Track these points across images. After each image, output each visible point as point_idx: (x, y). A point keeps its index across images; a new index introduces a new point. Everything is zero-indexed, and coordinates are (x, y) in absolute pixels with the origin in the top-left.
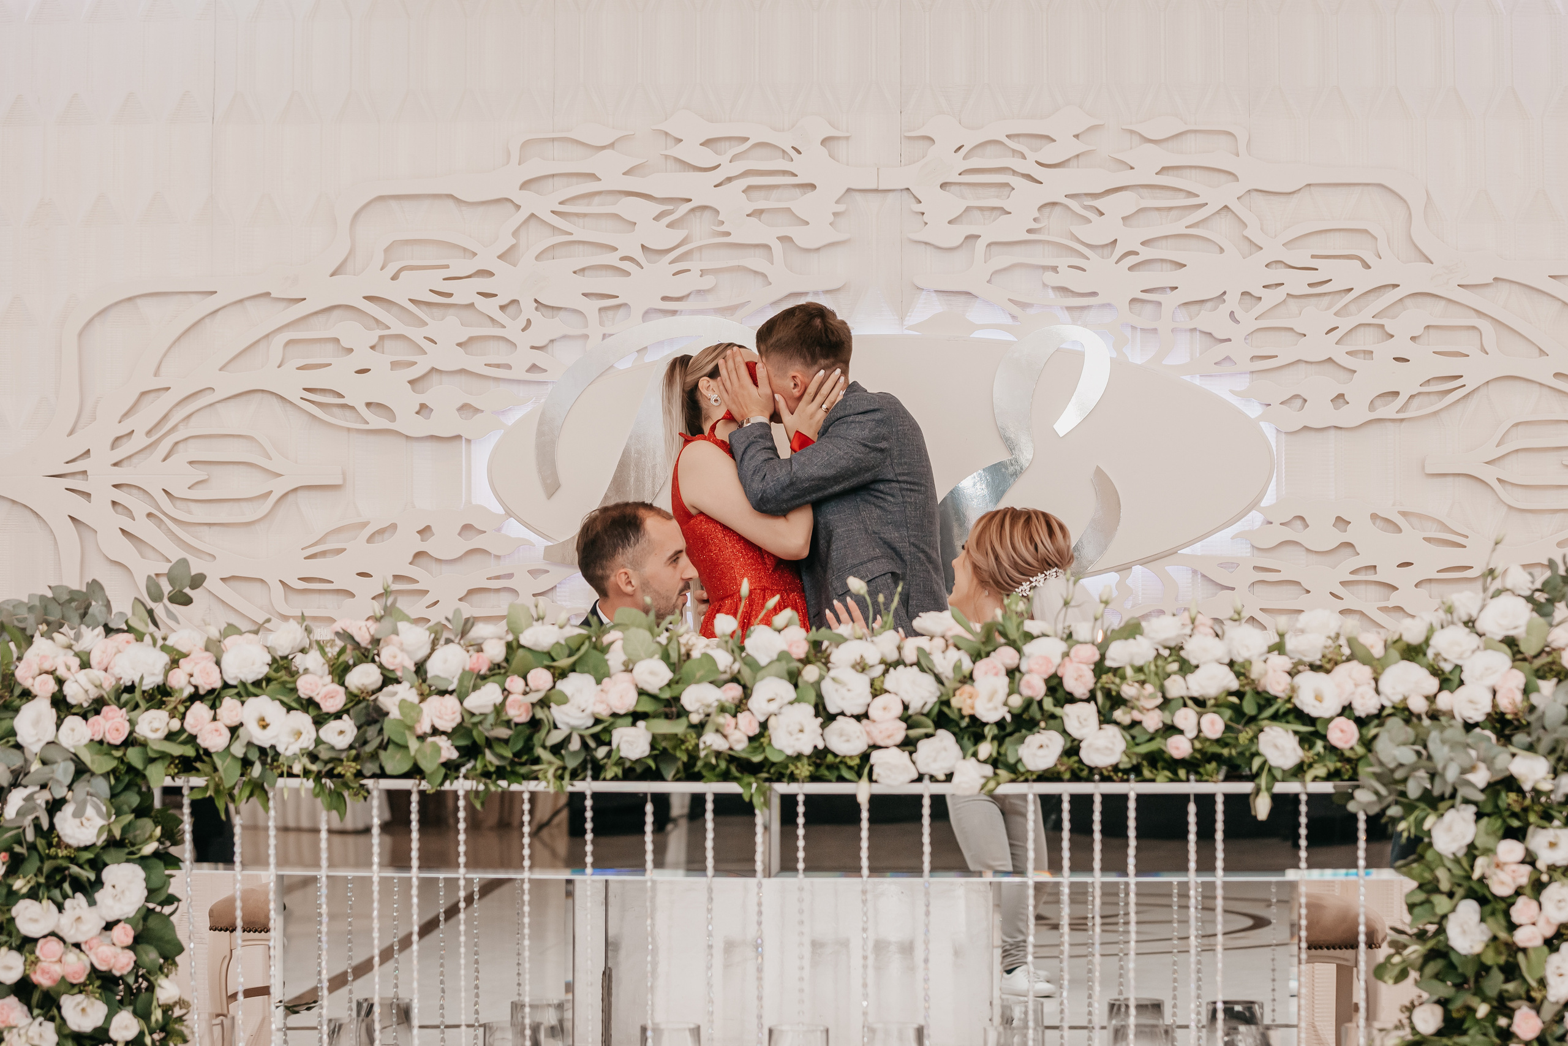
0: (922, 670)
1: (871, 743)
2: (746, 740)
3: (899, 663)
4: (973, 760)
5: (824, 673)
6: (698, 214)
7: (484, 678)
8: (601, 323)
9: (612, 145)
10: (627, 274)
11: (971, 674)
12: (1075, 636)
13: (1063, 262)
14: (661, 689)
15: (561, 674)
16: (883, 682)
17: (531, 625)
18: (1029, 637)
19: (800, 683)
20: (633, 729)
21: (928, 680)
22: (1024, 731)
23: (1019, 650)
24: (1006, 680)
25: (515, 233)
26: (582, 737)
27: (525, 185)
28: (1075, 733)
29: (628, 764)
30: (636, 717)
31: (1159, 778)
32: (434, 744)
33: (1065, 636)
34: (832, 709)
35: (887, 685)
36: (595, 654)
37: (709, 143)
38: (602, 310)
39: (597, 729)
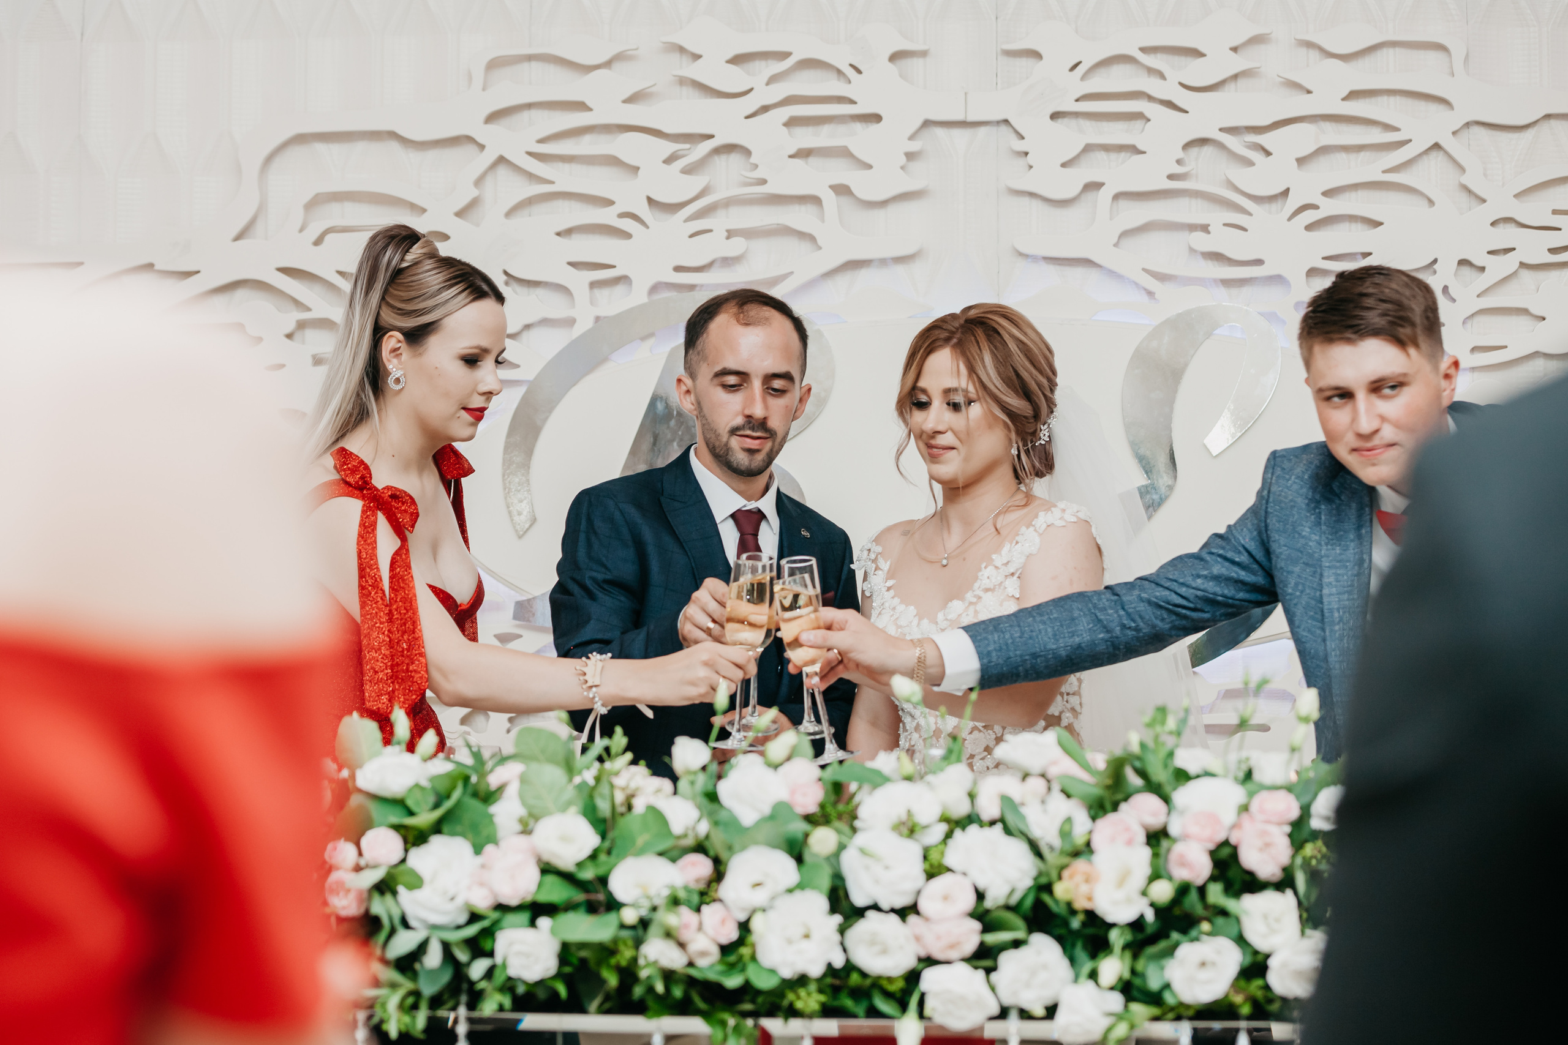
0: (1008, 831)
1: (923, 954)
2: (715, 952)
3: (969, 820)
4: (1091, 984)
5: (844, 839)
6: (724, 157)
8: (593, 303)
9: (608, 64)
10: (627, 236)
11: (1088, 844)
12: (1256, 776)
13: (1216, 217)
14: (580, 865)
15: (415, 838)
16: (942, 854)
17: (378, 755)
18: (1182, 776)
19: (807, 857)
20: (530, 933)
21: (1018, 850)
22: (1175, 936)
23: (1166, 800)
24: (1146, 852)
25: (479, 182)
26: (446, 947)
27: (493, 117)
28: (1259, 940)
29: (521, 989)
30: (537, 910)
33: (1241, 775)
34: (859, 899)
35: (950, 860)
36: (474, 804)
37: (738, 60)
38: (594, 285)
39: (472, 930)
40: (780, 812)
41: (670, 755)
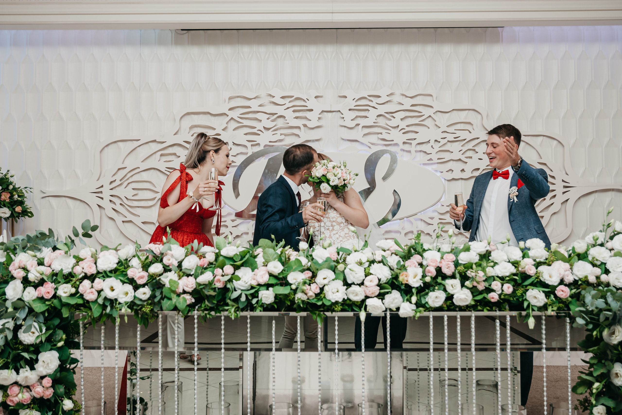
0: (384, 265)
1: (366, 295)
2: (314, 295)
3: (374, 261)
4: (409, 303)
5: (345, 267)
6: (280, 118)
7: (206, 269)
8: (252, 149)
9: (255, 98)
10: (259, 135)
11: (404, 266)
12: (442, 250)
13: (384, 131)
14: (279, 274)
15: (237, 268)
16: (369, 270)
17: (225, 246)
18: (424, 250)
19: (337, 271)
20: (267, 291)
21: (386, 269)
22: (428, 290)
23: (422, 256)
24: (420, 269)
25: (227, 123)
26: (246, 296)
27: (230, 109)
28: (451, 292)
29: (265, 306)
30: (268, 286)
31: (485, 310)
32: (184, 298)
33: (438, 250)
34: (349, 282)
35: (371, 271)
36: (252, 258)
37: (283, 98)
38: (252, 145)
39: (252, 291)
40: (328, 260)
41: (298, 246)
